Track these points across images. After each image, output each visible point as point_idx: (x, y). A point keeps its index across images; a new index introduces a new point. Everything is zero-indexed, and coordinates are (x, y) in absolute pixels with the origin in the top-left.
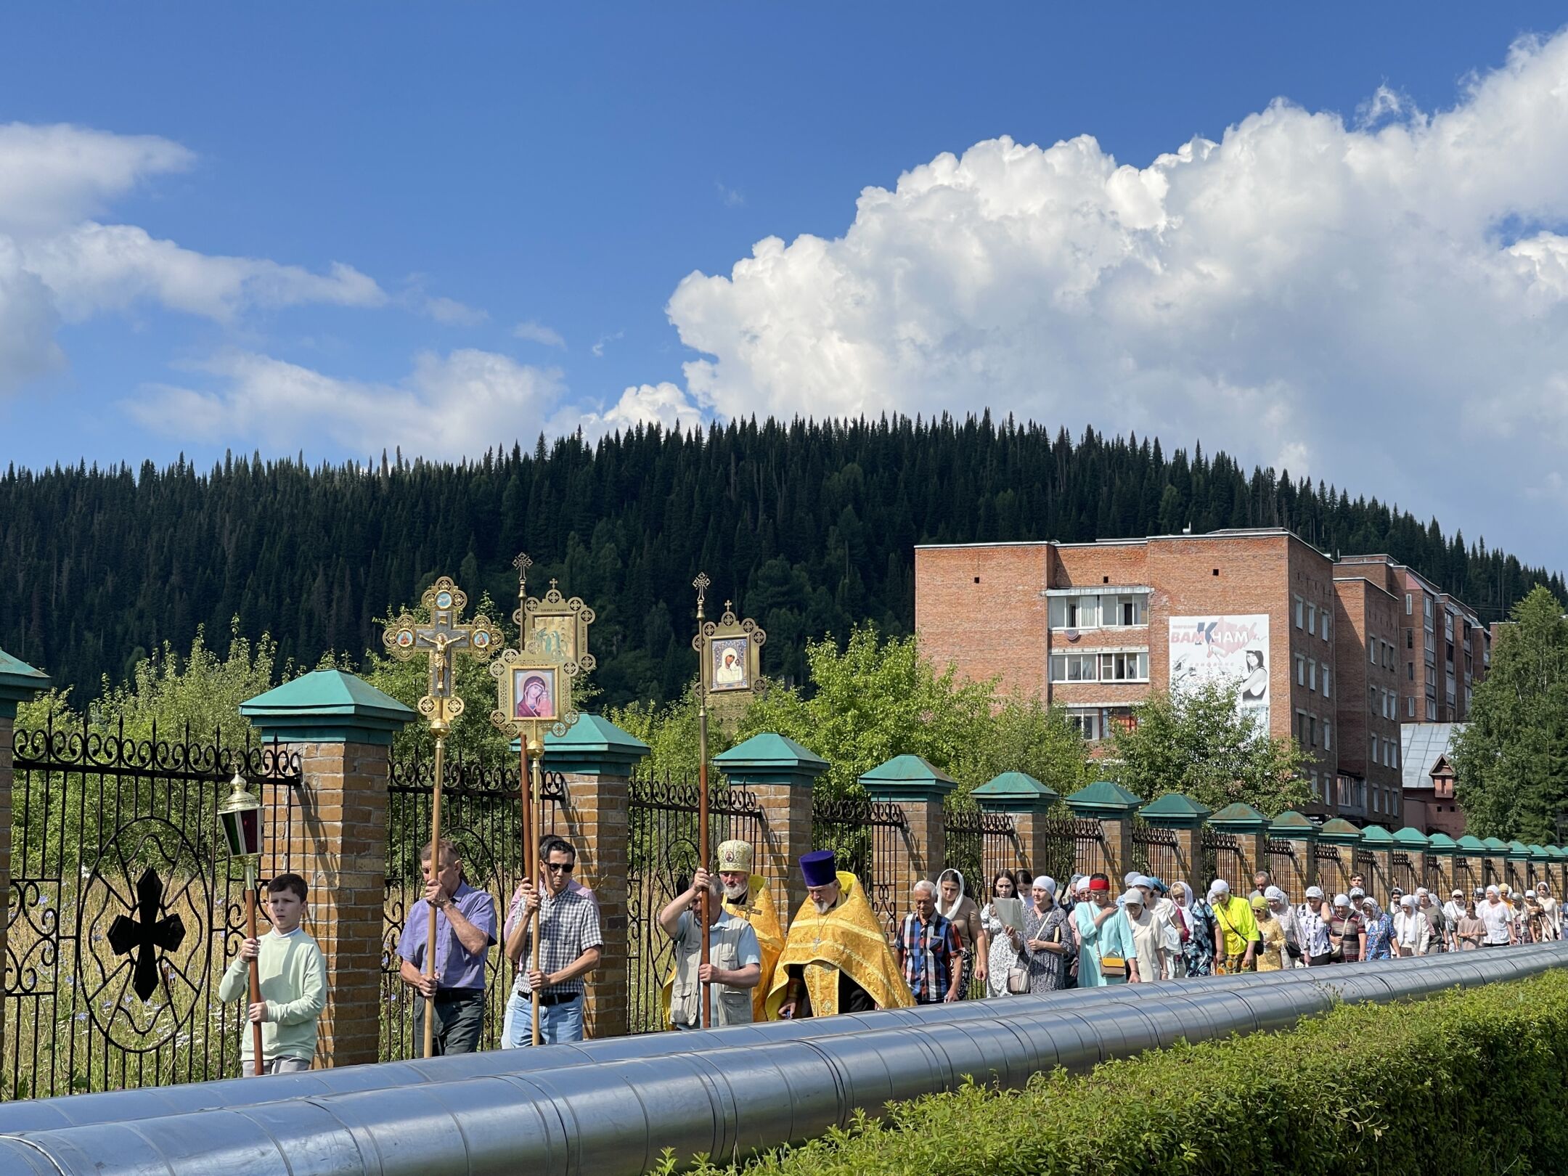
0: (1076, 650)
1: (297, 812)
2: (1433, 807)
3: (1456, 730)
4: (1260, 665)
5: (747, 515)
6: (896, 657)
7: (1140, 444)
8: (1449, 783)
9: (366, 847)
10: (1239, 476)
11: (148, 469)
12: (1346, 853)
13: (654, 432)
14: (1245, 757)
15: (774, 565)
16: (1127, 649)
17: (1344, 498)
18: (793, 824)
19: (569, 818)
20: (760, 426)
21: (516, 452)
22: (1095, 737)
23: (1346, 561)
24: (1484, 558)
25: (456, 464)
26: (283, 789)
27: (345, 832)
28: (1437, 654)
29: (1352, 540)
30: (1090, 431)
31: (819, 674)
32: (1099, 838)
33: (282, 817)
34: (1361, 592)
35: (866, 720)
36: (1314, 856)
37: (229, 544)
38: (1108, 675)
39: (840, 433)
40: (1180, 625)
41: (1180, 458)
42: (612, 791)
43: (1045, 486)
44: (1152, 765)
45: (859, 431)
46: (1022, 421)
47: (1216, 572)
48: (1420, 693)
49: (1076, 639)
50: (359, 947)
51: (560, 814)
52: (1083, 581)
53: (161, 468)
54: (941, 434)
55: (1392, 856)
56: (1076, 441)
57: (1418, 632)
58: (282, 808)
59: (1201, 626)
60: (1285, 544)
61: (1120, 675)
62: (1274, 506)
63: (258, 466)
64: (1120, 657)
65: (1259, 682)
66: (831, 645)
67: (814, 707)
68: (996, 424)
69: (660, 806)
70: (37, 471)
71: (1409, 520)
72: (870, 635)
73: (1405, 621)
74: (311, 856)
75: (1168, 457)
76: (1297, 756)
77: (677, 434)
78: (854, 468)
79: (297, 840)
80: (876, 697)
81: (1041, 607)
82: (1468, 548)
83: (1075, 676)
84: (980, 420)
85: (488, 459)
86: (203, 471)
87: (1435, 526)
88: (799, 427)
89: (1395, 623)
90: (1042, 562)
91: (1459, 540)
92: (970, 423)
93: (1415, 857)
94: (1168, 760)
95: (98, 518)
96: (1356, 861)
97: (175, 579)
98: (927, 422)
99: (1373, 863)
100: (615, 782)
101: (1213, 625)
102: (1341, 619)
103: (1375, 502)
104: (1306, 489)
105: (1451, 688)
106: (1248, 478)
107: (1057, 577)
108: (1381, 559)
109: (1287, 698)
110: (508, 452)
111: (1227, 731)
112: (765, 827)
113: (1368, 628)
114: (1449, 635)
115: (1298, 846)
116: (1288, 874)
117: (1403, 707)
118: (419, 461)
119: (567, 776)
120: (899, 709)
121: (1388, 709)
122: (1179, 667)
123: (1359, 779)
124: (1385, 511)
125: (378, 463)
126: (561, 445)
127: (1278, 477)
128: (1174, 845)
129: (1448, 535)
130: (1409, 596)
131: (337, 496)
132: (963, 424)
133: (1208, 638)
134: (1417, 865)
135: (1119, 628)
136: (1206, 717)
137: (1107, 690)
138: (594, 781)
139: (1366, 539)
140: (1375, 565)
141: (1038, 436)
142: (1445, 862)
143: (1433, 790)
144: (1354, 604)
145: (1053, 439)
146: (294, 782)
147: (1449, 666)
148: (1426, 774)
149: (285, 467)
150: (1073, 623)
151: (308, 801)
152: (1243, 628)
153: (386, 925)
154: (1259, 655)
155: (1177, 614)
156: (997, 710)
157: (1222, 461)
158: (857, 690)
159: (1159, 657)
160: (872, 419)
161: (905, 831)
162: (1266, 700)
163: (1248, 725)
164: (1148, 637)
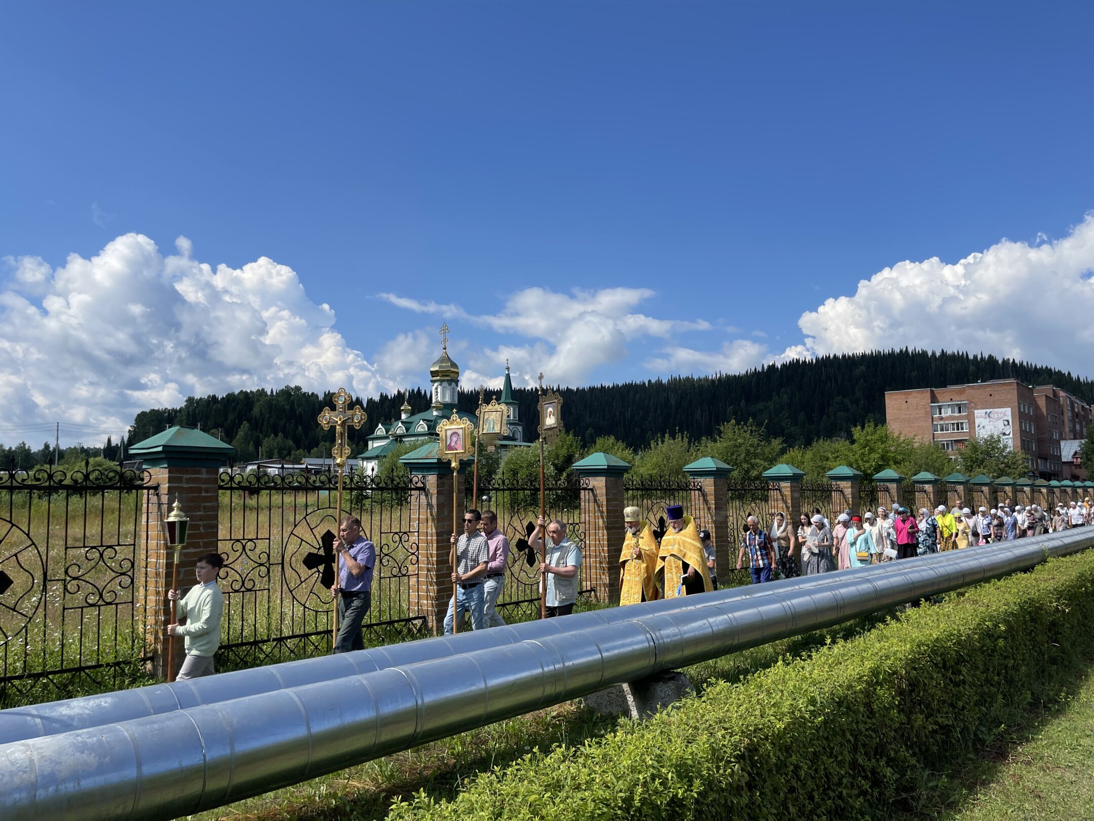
0: (942, 422)
1: (701, 498)
2: (1073, 468)
3: (1081, 442)
4: (1008, 424)
5: (829, 384)
6: (880, 431)
7: (960, 354)
8: (1079, 460)
9: (722, 508)
10: (997, 362)
11: (650, 381)
12: (1044, 490)
13: (798, 361)
14: (1005, 457)
15: (838, 399)
16: (960, 421)
17: (1036, 366)
18: (852, 493)
19: (782, 495)
20: (832, 356)
21: (755, 370)
22: (950, 449)
23: (1038, 388)
24: (1088, 383)
25: (737, 374)
26: (697, 492)
27: (716, 504)
28: (1073, 416)
29: (1040, 380)
30: (943, 351)
31: (856, 436)
32: (956, 491)
33: (697, 500)
34: (1044, 398)
35: (872, 450)
36: (1033, 491)
37: (673, 401)
38: (954, 429)
39: (858, 357)
40: (978, 413)
41: (975, 357)
42: (795, 487)
43: (928, 370)
44: (971, 461)
45: (864, 356)
46: (919, 349)
47: (991, 395)
48: (1067, 430)
49: (942, 419)
50: (722, 537)
51: (779, 494)
52: (944, 400)
53: (653, 381)
54: (892, 355)
55: (1061, 490)
56: (938, 354)
57: (1065, 410)
58: (697, 497)
59: (986, 413)
60: (1015, 384)
61: (958, 429)
62: (1010, 370)
63: (680, 379)
64: (958, 424)
65: (1009, 430)
66: (859, 427)
67: (855, 447)
68: (910, 351)
69: (810, 490)
70: (620, 384)
71: (1059, 372)
72: (872, 424)
73: (1061, 406)
74: (706, 511)
75: (971, 357)
76: (1024, 456)
77: (805, 361)
78: (863, 368)
79: (702, 506)
80: (875, 443)
81: (929, 409)
82: (1082, 380)
83: (942, 430)
84: (904, 350)
85: (747, 372)
86: (665, 381)
87: (1069, 373)
88: (844, 356)
89: (1057, 407)
90: (929, 395)
91: (1078, 378)
92: (901, 351)
93: (1069, 490)
94: (978, 459)
95: (638, 396)
96: (1048, 492)
97: (658, 412)
98: (886, 351)
99: (1054, 493)
100: (795, 484)
101: (990, 412)
102: (1037, 407)
103: (1047, 367)
104: (1021, 364)
105: (1078, 427)
106: (1000, 362)
107: (934, 399)
108: (1050, 387)
109: (1019, 435)
110: (753, 370)
111: (998, 449)
112: (843, 495)
113: (1047, 410)
114: (1076, 410)
115: (1026, 489)
116: (1023, 498)
117: (1061, 435)
118: (726, 374)
119: (781, 483)
120: (883, 446)
121: (1056, 436)
122: (979, 426)
123: (1046, 459)
124: (1051, 370)
125: (714, 376)
126: (769, 366)
127: (1011, 361)
128: (982, 492)
129: (1074, 376)
130: (1061, 398)
131: (703, 386)
132: (899, 351)
133: (989, 416)
134: (1070, 492)
135: (956, 414)
136: (990, 445)
137: (954, 435)
138: (789, 485)
139: (1044, 379)
140: (1048, 389)
141: (924, 353)
142: (1080, 491)
143: (1073, 462)
144: (1042, 403)
145: (930, 354)
146: (700, 490)
147: (1077, 420)
148: (1070, 457)
149: (688, 378)
150: (940, 413)
151: (704, 495)
152: (1002, 413)
153: (729, 530)
154: (1008, 421)
155: (977, 409)
156: (916, 445)
157: (990, 357)
158: (868, 441)
159: (972, 423)
160: (868, 352)
161: (889, 493)
162: (1011, 435)
163: (1005, 447)
164: (967, 417)
